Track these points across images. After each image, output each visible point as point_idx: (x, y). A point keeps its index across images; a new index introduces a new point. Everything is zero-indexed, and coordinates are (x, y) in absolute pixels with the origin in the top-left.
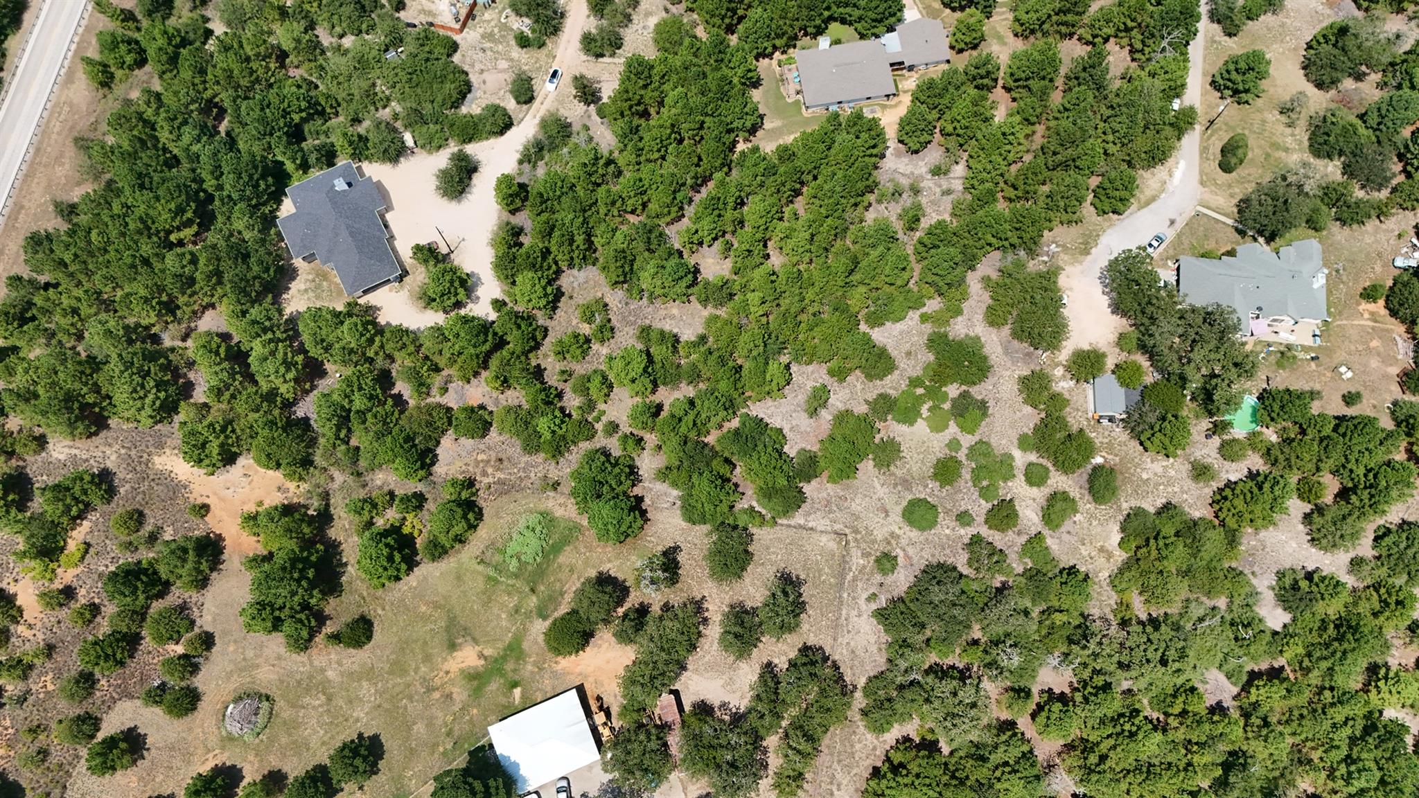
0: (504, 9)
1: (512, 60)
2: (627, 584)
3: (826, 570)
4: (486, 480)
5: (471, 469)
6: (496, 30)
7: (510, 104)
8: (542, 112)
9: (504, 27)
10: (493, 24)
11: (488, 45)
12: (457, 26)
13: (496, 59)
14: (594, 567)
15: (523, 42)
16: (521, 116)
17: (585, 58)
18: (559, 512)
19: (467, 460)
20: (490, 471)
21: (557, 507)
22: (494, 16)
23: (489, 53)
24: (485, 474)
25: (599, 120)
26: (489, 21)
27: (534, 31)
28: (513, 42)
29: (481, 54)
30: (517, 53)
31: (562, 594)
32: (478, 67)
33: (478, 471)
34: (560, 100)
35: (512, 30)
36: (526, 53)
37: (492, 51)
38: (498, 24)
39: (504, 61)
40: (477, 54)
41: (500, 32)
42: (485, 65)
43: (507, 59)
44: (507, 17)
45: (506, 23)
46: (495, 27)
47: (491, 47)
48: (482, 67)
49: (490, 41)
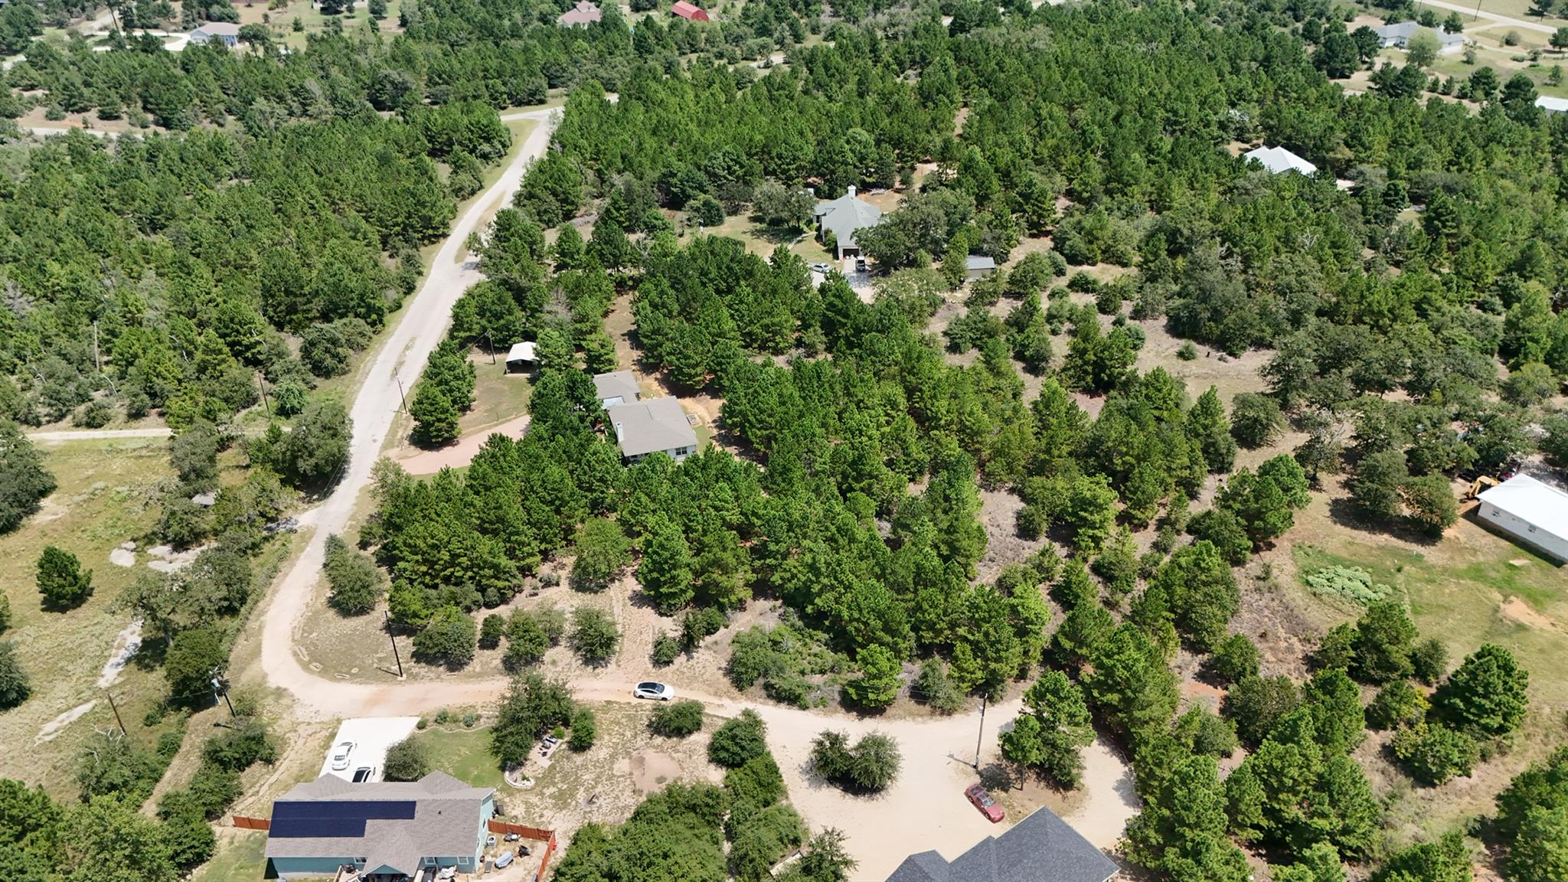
0: (509, 790)
1: (613, 757)
2: (1330, 502)
4: (1298, 646)
5: (1292, 666)
6: (552, 790)
7: (701, 739)
8: (716, 701)
9: (546, 778)
10: (534, 800)
11: (581, 795)
12: (542, 846)
13: (611, 778)
14: (1331, 528)
15: (580, 745)
16: (720, 722)
17: (612, 667)
18: (1291, 568)
20: (1283, 645)
21: (1286, 572)
22: (518, 800)
23: (599, 789)
24: (1290, 650)
25: (722, 630)
26: (529, 806)
27: (560, 736)
28: (579, 759)
29: (601, 801)
30: (599, 752)
31: (1381, 548)
32: (627, 799)
33: (1291, 657)
34: (688, 680)
35: (552, 767)
36: (602, 738)
37: (593, 787)
38: (538, 789)
39: (616, 766)
40: (600, 807)
41: (554, 784)
42: (622, 791)
43: (612, 763)
44: (524, 778)
45: (536, 779)
46: (542, 794)
47: (587, 790)
48: (628, 792)
49: (572, 796)
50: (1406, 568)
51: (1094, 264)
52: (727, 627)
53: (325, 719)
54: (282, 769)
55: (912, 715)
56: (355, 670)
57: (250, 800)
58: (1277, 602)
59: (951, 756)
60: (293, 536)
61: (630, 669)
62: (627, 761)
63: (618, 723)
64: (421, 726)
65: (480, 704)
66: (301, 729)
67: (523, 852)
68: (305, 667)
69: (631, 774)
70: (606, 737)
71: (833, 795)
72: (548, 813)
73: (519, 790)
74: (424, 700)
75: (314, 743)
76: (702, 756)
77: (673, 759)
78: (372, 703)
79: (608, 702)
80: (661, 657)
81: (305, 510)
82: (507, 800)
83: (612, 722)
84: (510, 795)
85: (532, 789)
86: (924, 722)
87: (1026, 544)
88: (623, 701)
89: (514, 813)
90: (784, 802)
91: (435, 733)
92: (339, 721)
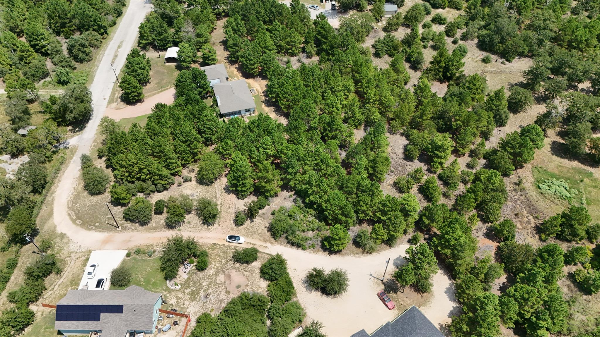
0: (169, 290)
1: (216, 273)
2: (551, 143)
3: (499, 77)
4: (532, 220)
5: (529, 231)
6: (189, 290)
7: (257, 265)
8: (264, 244)
9: (186, 284)
10: (181, 295)
11: (202, 294)
12: (184, 320)
13: (215, 284)
14: (551, 158)
15: (201, 268)
16: (266, 256)
17: (216, 225)
18: (531, 179)
19: (525, 234)
20: (526, 219)
21: (529, 181)
22: (173, 295)
23: (210, 290)
24: (529, 222)
25: (267, 207)
26: (178, 298)
27: (192, 262)
28: (201, 274)
29: (211, 297)
30: (210, 271)
31: (573, 169)
32: (223, 296)
33: (529, 226)
34: (251, 233)
35: (189, 279)
36: (211, 264)
37: (208, 290)
38: (182, 290)
39: (218, 279)
40: (210, 300)
41: (190, 287)
42: (221, 291)
43: (216, 277)
44: (176, 284)
45: (181, 284)
46: (184, 292)
47: (204, 291)
48: (223, 293)
49: (198, 293)
50: (585, 180)
51: (444, 8)
52: (269, 205)
53: (84, 250)
54: (64, 276)
55: (353, 253)
56: (97, 224)
57: (50, 293)
58: (524, 196)
59: (371, 275)
60: (67, 151)
61: (224, 227)
62: (223, 275)
63: (219, 256)
64: (128, 255)
65: (155, 244)
66: (73, 255)
67: (175, 323)
68: (74, 222)
69: (225, 282)
70: (214, 263)
71: (316, 295)
72: (187, 303)
73: (174, 290)
74: (129, 241)
75: (79, 263)
76: (257, 274)
77: (244, 275)
78: (106, 242)
79: (214, 244)
80: (238, 221)
81: (72, 136)
82: (168, 295)
83: (216, 255)
84: (169, 292)
85: (180, 290)
86: (359, 257)
87: (408, 163)
88: (221, 243)
89: (171, 302)
90: (295, 299)
91: (134, 259)
92: (90, 252)
